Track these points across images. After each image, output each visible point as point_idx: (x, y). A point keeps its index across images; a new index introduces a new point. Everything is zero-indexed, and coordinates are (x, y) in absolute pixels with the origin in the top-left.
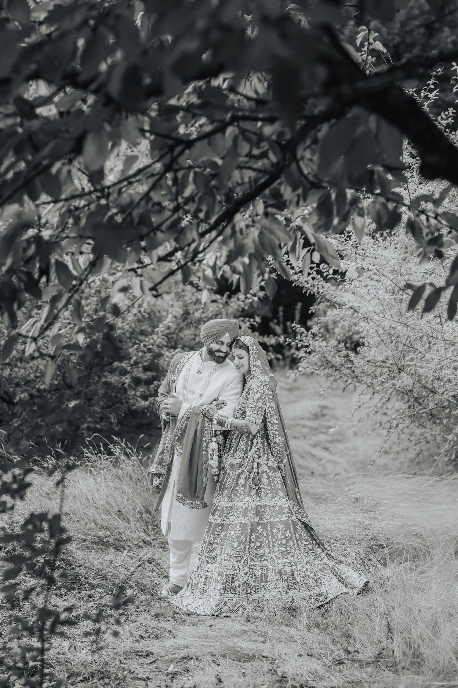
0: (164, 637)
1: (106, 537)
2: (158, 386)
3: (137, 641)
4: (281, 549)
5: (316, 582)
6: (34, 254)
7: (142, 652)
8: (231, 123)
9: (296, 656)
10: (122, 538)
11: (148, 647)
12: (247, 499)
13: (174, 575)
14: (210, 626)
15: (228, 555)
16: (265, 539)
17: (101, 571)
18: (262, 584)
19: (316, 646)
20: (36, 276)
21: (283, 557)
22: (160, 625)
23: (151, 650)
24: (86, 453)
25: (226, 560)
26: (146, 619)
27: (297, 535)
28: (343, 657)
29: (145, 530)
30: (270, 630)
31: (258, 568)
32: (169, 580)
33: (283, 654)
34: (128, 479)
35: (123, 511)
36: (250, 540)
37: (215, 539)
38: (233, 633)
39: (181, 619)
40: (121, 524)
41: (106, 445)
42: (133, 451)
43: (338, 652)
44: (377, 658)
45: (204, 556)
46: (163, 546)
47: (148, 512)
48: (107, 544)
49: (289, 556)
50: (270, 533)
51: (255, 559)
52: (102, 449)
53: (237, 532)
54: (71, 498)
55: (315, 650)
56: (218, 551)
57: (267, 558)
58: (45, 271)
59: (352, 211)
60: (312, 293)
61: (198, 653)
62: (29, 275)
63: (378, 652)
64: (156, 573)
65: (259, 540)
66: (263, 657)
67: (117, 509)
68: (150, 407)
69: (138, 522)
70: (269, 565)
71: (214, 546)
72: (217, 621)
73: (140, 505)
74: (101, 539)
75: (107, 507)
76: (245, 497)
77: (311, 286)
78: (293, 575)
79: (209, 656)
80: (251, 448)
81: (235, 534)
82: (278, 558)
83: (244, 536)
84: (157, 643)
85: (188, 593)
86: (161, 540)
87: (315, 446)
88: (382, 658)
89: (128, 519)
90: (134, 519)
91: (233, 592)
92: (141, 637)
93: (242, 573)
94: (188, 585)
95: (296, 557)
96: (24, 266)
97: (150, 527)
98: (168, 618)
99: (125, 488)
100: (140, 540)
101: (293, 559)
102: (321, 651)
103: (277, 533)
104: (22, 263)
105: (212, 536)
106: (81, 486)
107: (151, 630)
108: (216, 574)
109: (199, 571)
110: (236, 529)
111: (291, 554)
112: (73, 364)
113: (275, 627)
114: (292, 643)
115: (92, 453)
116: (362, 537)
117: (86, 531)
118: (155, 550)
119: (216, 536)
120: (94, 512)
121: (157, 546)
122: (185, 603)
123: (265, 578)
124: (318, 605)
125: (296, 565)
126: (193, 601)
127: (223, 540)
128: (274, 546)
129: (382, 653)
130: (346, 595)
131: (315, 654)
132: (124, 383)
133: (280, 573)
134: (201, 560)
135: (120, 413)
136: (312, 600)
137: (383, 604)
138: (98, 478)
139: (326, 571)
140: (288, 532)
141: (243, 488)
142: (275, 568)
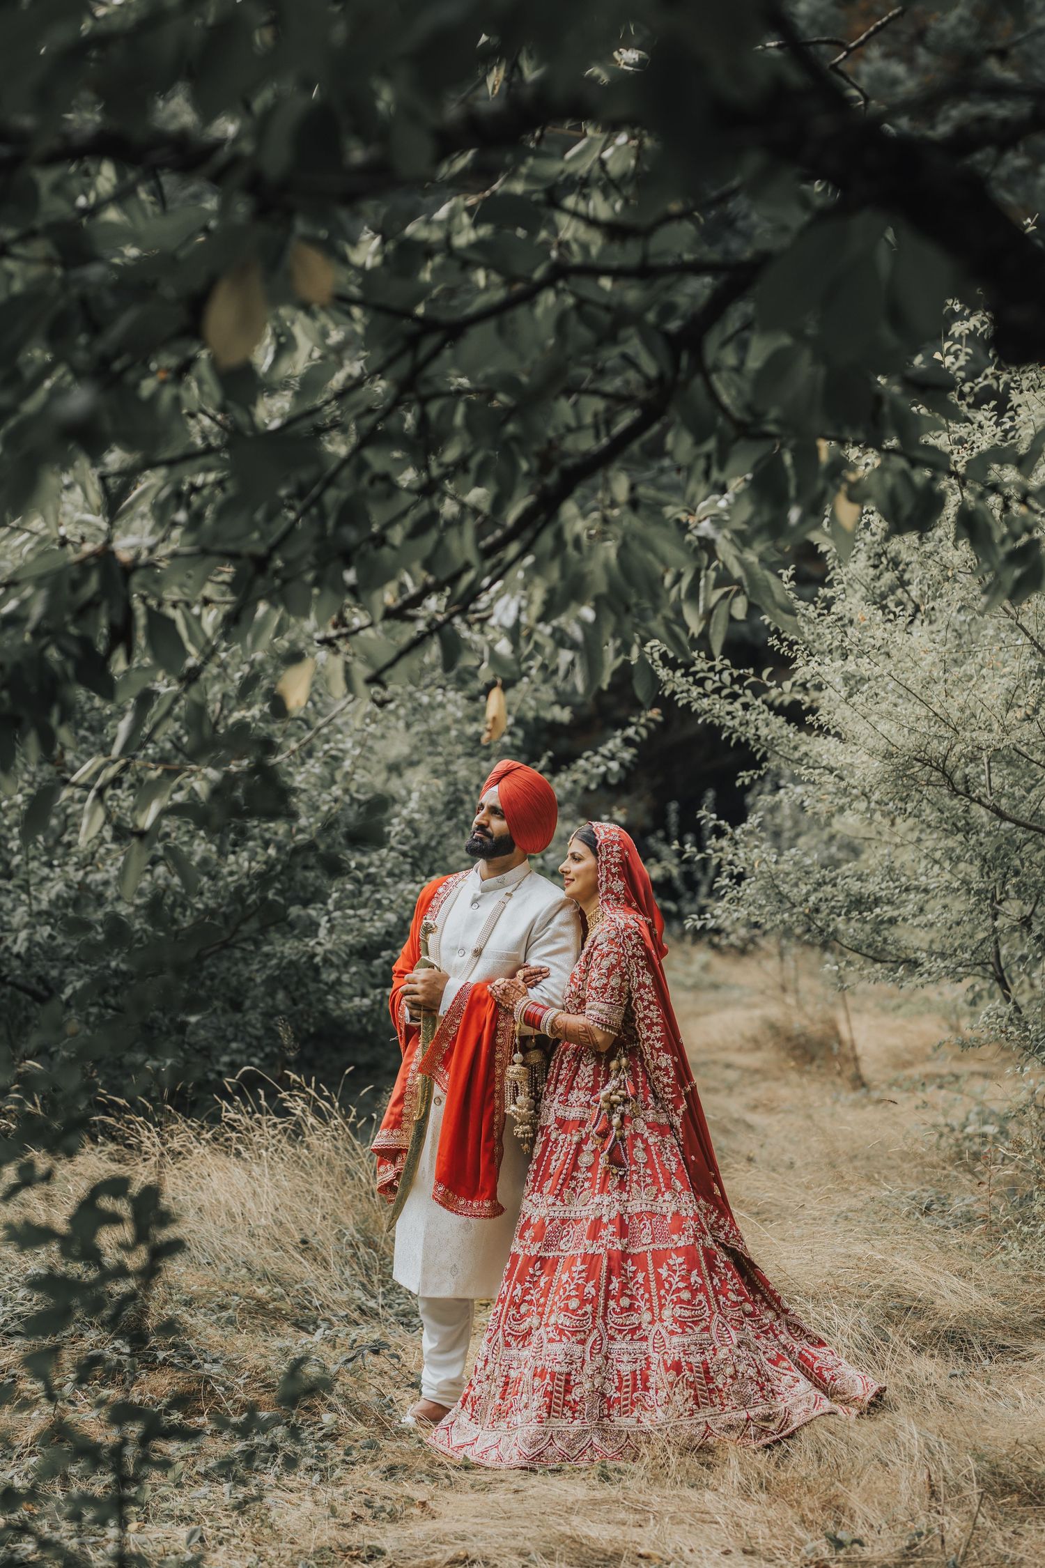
0: (410, 1517)
1: (275, 1300)
2: (391, 962)
3: (346, 1526)
4: (678, 1311)
5: (762, 1389)
6: (96, 594)
7: (359, 1548)
8: (548, 282)
9: (716, 1553)
10: (310, 1302)
11: (372, 1538)
12: (597, 1199)
13: (433, 1380)
14: (516, 1491)
15: (557, 1328)
16: (641, 1291)
17: (263, 1371)
18: (635, 1395)
19: (761, 1530)
20: (101, 647)
21: (684, 1332)
22: (399, 1490)
23: (379, 1546)
24: (227, 1111)
25: (551, 1341)
26: (367, 1478)
27: (716, 1281)
28: (826, 1555)
29: (363, 1285)
30: (654, 1498)
31: (625, 1358)
32: (421, 1393)
33: (686, 1550)
34: (322, 1170)
35: (313, 1242)
36: (608, 1292)
37: (526, 1292)
38: (569, 1505)
39: (448, 1477)
40: (306, 1271)
41: (272, 1095)
42: (333, 1106)
43: (816, 1543)
44: (905, 1556)
45: (500, 1332)
46: (405, 1320)
47: (370, 1244)
48: (277, 1315)
49: (697, 1329)
50: (652, 1277)
51: (619, 1337)
52: (263, 1103)
53: (575, 1275)
54: (192, 1212)
55: (761, 1541)
56: (534, 1321)
57: (646, 1333)
58: (122, 635)
59: (831, 490)
60: (743, 739)
61: (490, 1551)
62: (86, 643)
63: (907, 1543)
64: (391, 1378)
65: (629, 1292)
66: (640, 1556)
67: (298, 1237)
68: (373, 1010)
69: (347, 1267)
70: (651, 1349)
71: (523, 1309)
72: (534, 1480)
73: (352, 1229)
74: (261, 1306)
75: (277, 1232)
76: (594, 1194)
77: (741, 724)
78: (707, 1371)
79: (515, 1557)
80: (607, 1082)
81: (573, 1279)
82: (672, 1333)
83: (592, 1283)
84: (392, 1531)
85: (464, 1419)
86: (402, 1307)
87: (754, 1108)
88: (918, 1556)
89: (325, 1260)
90: (337, 1259)
91: (569, 1414)
92: (357, 1518)
93: (588, 1370)
94: (465, 1400)
95: (714, 1331)
96: (75, 621)
97: (375, 1278)
98: (418, 1476)
99: (319, 1190)
100: (353, 1306)
101: (706, 1335)
102: (774, 1542)
103: (669, 1276)
104: (68, 618)
105: (518, 1286)
106: (215, 1184)
107: (378, 1503)
108: (528, 1373)
109: (490, 1366)
110: (574, 1269)
111: (703, 1324)
112: (195, 913)
113: (667, 1492)
114: (706, 1526)
115: (239, 1111)
116: (865, 1291)
117: (227, 1286)
118: (388, 1330)
119: (527, 1285)
120: (245, 1243)
121: (392, 1320)
122: (456, 1441)
123: (641, 1381)
124: (767, 1441)
125: (714, 1349)
126: (475, 1436)
127: (545, 1294)
128: (661, 1306)
129: (915, 1545)
130: (831, 1419)
131: (762, 1548)
132: (314, 955)
133: (677, 1367)
134: (493, 1341)
135: (305, 1026)
136: (752, 1431)
137: (916, 1436)
138: (255, 1167)
139: (785, 1364)
140: (695, 1272)
141: (589, 1175)
142: (666, 1357)
